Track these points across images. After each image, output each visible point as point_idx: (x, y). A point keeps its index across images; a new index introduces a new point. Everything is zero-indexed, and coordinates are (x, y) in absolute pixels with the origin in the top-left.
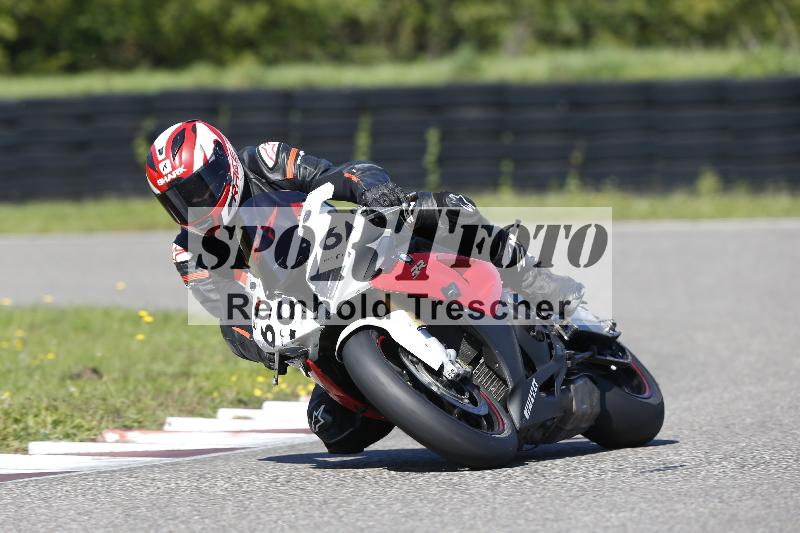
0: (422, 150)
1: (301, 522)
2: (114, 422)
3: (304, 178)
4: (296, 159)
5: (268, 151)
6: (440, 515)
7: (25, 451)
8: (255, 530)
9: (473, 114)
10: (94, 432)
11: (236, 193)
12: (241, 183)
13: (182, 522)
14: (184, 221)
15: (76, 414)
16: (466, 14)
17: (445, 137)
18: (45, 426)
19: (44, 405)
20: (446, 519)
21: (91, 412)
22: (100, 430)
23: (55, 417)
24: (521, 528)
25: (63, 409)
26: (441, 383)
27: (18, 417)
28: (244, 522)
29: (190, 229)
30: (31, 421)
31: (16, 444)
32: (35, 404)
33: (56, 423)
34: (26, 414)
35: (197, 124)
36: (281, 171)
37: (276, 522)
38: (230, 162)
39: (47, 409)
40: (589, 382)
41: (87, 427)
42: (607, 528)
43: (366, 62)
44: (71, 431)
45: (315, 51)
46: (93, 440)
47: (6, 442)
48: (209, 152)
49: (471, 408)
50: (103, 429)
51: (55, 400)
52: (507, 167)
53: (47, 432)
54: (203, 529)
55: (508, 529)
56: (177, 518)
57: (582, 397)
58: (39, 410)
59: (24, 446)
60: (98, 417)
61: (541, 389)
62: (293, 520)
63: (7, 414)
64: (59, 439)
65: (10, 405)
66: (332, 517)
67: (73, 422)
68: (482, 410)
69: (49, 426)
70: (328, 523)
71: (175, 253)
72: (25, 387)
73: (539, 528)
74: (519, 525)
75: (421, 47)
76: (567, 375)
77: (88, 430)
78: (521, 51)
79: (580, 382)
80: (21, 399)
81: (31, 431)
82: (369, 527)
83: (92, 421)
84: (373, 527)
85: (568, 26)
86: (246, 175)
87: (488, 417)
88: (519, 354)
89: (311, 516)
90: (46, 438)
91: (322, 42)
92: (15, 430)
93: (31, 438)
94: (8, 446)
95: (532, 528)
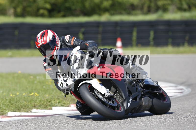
0: (149, 36)
1: (118, 127)
2: (73, 102)
3: (76, 44)
4: (74, 40)
5: (67, 38)
6: (152, 126)
7: (51, 109)
8: (107, 129)
9: (161, 27)
10: (68, 104)
11: (58, 48)
12: (59, 46)
13: (89, 127)
14: (45, 55)
15: (64, 100)
16: (160, 3)
17: (155, 33)
18: (56, 103)
19: (56, 98)
20: (154, 127)
21: (68, 100)
22: (70, 104)
23: (59, 101)
24: (172, 129)
25: (61, 99)
26: (104, 98)
27: (50, 101)
28: (104, 127)
29: (47, 57)
30: (53, 102)
31: (49, 107)
32: (54, 98)
33: (59, 102)
34: (52, 100)
35: (49, 30)
36: (70, 43)
37: (112, 127)
38: (57, 40)
39: (57, 99)
40: (148, 97)
41: (66, 103)
42: (193, 129)
43: (136, 15)
44: (63, 104)
45: (123, 12)
46: (68, 107)
47: (47, 107)
48: (51, 38)
49: (112, 104)
50: (71, 104)
51: (59, 97)
52: (170, 40)
53: (57, 104)
54: (94, 128)
55: (169, 129)
56: (88, 126)
57: (145, 101)
58: (55, 99)
59: (51, 108)
60: (69, 101)
61: (133, 99)
62: (116, 126)
63: (47, 100)
64: (60, 106)
65: (48, 98)
66: (126, 126)
67: (63, 102)
68: (115, 105)
69: (57, 103)
70: (125, 127)
71: (43, 64)
72: (52, 94)
73: (177, 129)
74: (172, 128)
75: (149, 11)
76: (141, 96)
77: (67, 104)
78: (173, 12)
79: (145, 98)
80: (50, 97)
81: (53, 104)
82: (135, 128)
83: (68, 102)
84: (136, 128)
85: (185, 6)
86: (61, 44)
87: (117, 106)
88: (127, 90)
89: (120, 126)
90: (56, 106)
91: (125, 10)
92: (49, 104)
93: (53, 106)
94: (47, 108)
95: (175, 129)
